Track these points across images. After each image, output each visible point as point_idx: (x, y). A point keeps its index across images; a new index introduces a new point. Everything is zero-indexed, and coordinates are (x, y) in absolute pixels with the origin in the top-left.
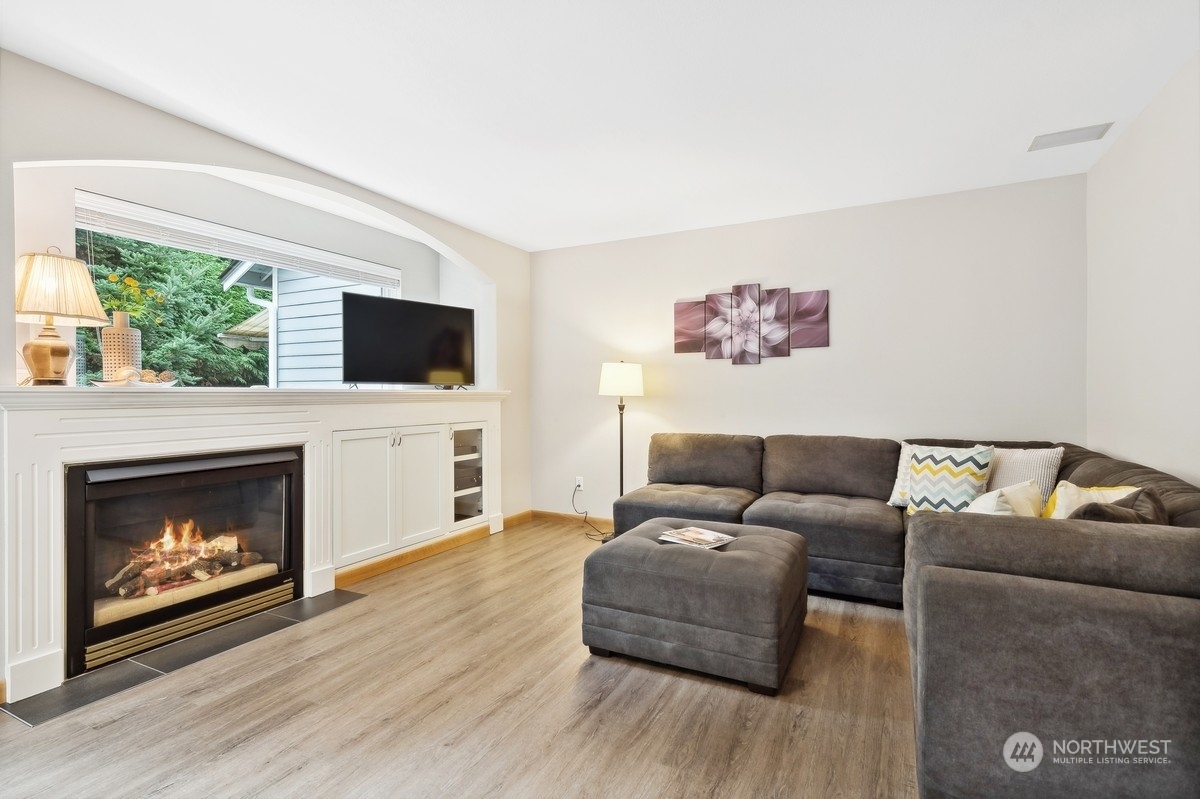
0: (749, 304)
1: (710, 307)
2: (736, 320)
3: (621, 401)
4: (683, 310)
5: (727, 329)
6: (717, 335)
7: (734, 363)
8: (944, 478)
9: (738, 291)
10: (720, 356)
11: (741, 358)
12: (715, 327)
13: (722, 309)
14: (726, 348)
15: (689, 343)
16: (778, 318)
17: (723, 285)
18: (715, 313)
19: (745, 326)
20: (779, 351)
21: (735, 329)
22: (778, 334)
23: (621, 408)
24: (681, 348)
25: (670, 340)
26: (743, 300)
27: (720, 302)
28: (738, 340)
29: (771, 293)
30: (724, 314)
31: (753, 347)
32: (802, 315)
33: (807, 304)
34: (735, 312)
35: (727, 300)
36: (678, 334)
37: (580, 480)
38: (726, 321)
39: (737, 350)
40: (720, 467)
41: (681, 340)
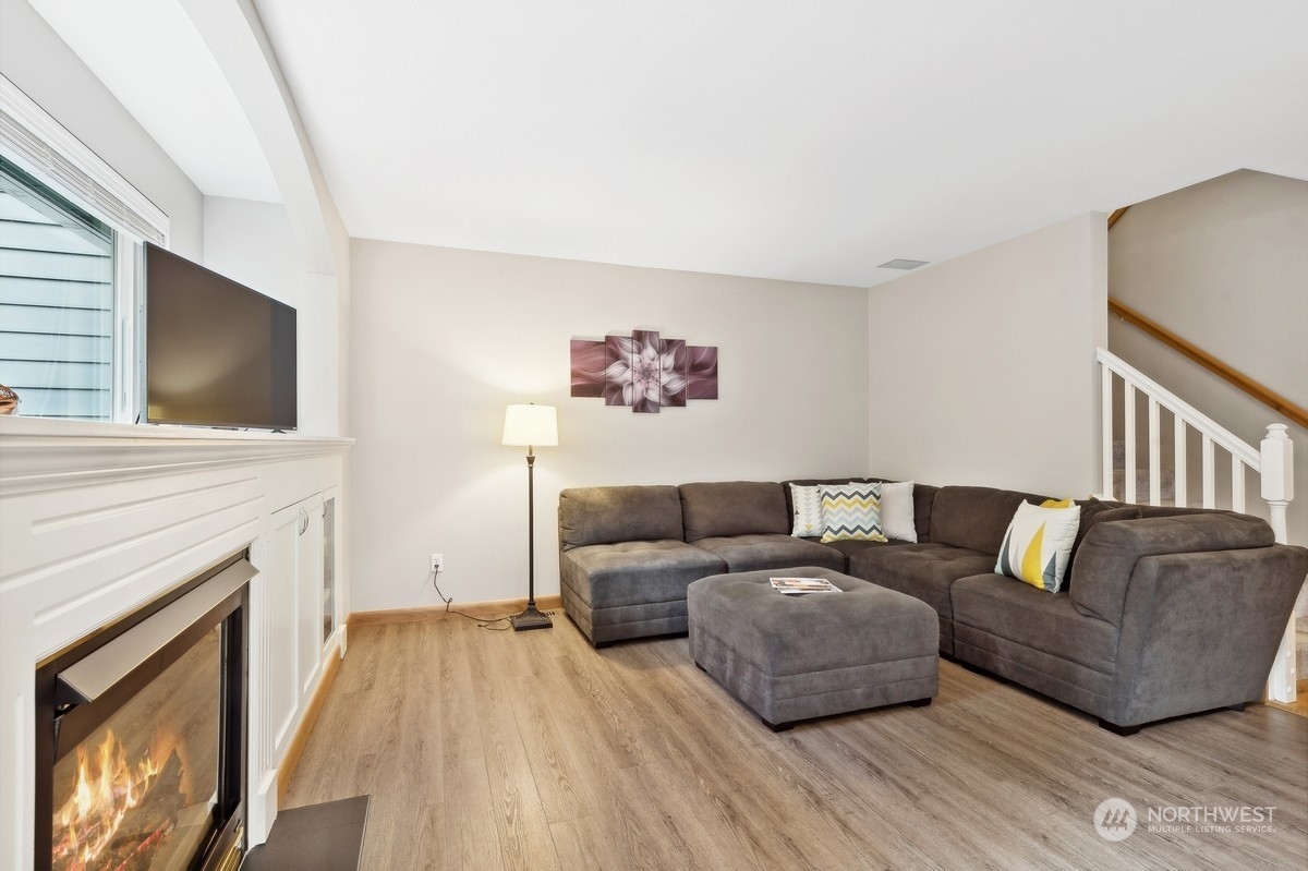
0: (650, 352)
1: (610, 349)
2: (637, 366)
3: (531, 453)
4: (580, 349)
5: (628, 375)
6: (619, 380)
7: (635, 410)
8: (842, 510)
9: (639, 337)
10: (621, 402)
11: (642, 406)
12: (615, 371)
13: (624, 353)
14: (628, 395)
15: (588, 387)
16: (678, 369)
17: (623, 328)
18: (616, 357)
19: (646, 373)
20: (677, 401)
21: (636, 376)
22: (677, 385)
23: (531, 460)
24: (577, 391)
25: (565, 382)
26: (645, 347)
27: (621, 345)
28: (639, 387)
29: (670, 343)
30: (626, 359)
31: (654, 396)
32: (696, 368)
33: (702, 357)
34: (636, 358)
35: (628, 344)
36: (574, 375)
37: (438, 557)
38: (627, 366)
39: (638, 397)
40: (653, 520)
41: (579, 382)
